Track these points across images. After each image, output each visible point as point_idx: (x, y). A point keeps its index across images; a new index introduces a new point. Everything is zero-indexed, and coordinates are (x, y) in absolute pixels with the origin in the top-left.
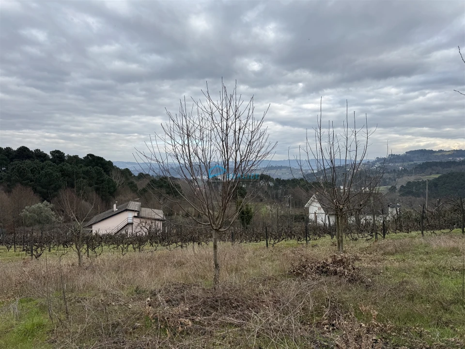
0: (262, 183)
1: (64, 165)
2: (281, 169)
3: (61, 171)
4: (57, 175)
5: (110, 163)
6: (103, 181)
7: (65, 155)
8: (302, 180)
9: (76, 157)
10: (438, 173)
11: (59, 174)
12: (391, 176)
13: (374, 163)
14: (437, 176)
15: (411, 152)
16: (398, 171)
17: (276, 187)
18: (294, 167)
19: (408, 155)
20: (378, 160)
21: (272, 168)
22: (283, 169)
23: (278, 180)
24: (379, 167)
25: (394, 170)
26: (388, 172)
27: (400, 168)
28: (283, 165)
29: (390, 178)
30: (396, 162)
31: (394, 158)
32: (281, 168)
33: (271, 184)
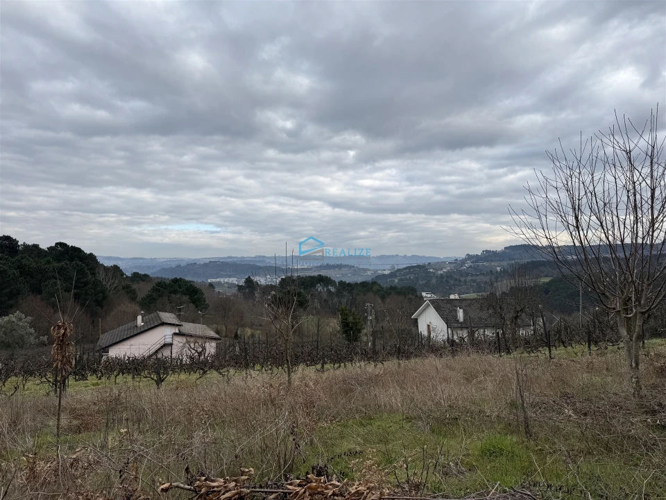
0: (319, 288)
1: (22, 259)
2: (340, 269)
3: (19, 268)
4: (14, 274)
5: (92, 257)
6: (86, 283)
7: (19, 244)
8: (374, 283)
9: (36, 246)
10: (546, 276)
11: (17, 273)
12: (487, 279)
13: (463, 262)
14: (547, 280)
15: (511, 248)
16: (497, 272)
17: (339, 293)
18: (358, 266)
19: (507, 251)
20: (469, 257)
21: (328, 267)
22: (343, 269)
23: (341, 283)
24: (471, 267)
25: (491, 271)
26: (483, 274)
27: (498, 269)
28: (344, 263)
29: (486, 283)
30: (492, 261)
31: (490, 255)
32: (340, 267)
33: (332, 289)
